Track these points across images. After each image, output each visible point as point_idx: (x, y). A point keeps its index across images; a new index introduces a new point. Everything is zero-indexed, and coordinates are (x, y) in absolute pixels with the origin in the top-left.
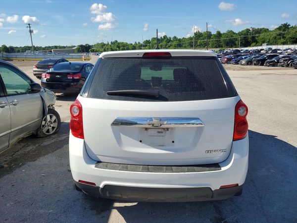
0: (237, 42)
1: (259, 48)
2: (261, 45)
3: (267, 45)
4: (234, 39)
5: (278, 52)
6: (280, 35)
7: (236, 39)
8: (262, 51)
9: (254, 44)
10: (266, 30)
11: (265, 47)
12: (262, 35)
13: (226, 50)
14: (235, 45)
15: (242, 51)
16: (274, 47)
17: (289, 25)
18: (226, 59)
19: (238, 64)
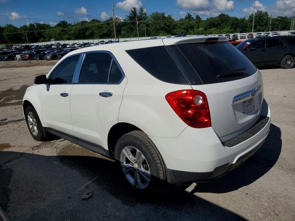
0: (23, 38)
1: (49, 43)
2: (49, 41)
3: (55, 40)
4: (19, 34)
5: (68, 46)
6: (62, 31)
7: (22, 35)
8: (53, 46)
9: (42, 39)
10: (48, 26)
11: (53, 42)
12: (47, 31)
13: (14, 47)
14: (22, 40)
15: (33, 47)
16: (62, 42)
17: (66, 23)
18: (28, 56)
19: (43, 59)
